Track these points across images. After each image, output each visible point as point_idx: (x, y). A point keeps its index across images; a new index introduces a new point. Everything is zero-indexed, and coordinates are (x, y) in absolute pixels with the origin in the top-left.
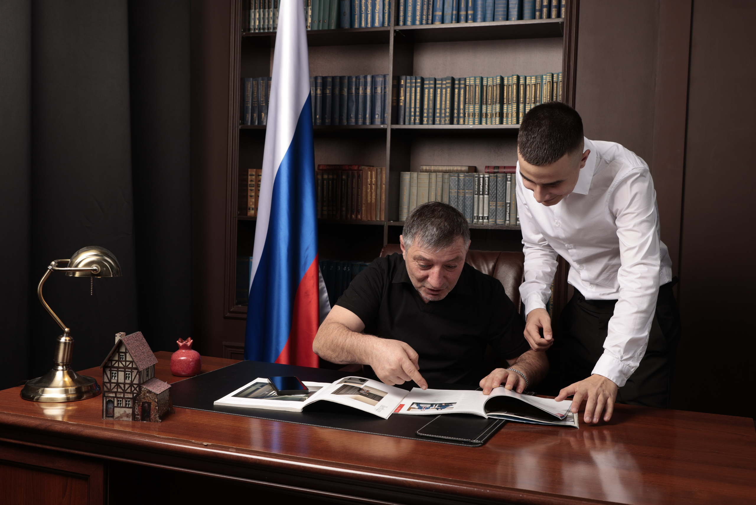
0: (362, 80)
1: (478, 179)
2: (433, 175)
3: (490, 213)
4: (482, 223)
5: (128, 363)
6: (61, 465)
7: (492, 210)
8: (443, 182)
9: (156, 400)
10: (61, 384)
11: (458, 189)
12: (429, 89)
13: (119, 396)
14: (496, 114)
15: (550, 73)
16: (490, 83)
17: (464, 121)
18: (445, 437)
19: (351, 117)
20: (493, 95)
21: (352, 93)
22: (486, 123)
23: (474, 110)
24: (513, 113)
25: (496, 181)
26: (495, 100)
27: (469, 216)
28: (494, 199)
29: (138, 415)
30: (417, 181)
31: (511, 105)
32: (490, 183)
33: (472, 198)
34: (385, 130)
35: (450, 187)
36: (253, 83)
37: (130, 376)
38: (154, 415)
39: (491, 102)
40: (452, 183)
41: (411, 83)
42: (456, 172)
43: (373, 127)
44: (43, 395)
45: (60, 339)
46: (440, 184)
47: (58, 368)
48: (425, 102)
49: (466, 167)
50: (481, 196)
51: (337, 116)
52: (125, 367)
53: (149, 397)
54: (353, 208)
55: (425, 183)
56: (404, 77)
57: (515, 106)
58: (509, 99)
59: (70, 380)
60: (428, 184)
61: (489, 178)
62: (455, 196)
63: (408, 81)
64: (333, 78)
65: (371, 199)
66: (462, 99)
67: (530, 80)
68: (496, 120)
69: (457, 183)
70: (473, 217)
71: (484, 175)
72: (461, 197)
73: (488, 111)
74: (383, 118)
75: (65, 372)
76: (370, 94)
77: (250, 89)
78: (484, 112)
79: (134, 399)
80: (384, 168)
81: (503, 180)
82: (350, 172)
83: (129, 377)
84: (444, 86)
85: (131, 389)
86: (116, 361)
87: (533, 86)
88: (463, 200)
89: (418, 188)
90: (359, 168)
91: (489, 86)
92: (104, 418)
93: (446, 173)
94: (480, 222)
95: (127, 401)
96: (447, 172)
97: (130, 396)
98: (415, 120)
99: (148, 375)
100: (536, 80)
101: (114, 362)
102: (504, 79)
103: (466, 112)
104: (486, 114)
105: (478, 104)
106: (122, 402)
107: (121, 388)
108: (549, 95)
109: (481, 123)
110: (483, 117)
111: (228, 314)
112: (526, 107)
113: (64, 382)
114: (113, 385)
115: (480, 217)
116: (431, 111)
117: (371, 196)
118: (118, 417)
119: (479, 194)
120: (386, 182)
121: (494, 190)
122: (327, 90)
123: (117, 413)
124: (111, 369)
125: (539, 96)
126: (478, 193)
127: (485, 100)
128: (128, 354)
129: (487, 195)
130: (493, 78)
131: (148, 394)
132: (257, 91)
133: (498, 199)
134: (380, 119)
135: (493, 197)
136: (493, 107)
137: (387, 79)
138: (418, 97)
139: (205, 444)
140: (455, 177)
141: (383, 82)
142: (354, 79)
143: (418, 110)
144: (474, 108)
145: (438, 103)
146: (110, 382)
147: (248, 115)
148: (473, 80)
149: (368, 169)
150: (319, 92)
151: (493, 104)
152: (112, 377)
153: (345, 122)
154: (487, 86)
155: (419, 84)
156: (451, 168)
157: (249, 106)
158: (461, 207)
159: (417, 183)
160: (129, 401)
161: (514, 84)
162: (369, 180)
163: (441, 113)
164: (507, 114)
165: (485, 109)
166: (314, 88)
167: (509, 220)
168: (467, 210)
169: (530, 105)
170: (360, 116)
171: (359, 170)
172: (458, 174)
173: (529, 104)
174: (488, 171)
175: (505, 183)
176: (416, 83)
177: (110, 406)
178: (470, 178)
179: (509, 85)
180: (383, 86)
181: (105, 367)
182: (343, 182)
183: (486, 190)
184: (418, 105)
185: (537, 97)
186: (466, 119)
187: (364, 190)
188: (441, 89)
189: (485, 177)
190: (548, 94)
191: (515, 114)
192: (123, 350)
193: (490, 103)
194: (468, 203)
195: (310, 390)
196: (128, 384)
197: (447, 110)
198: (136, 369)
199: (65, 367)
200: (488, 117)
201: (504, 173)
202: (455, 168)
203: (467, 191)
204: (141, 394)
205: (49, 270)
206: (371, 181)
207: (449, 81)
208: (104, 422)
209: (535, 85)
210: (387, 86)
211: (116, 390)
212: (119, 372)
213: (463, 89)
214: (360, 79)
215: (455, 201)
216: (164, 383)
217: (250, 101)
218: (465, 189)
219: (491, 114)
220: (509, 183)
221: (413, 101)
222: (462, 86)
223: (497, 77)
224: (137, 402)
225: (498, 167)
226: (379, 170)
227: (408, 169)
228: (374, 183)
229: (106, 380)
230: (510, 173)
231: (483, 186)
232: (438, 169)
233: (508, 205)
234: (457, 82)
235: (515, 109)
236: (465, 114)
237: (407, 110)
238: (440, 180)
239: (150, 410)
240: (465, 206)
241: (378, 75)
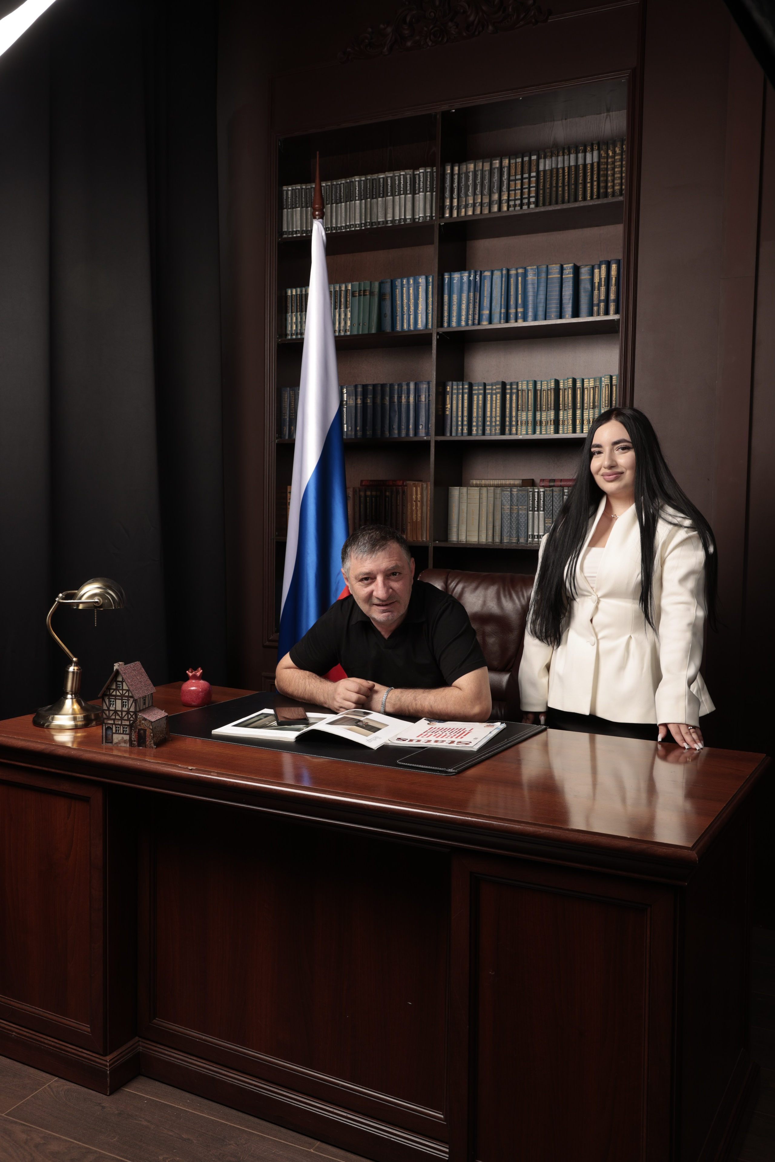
0: (405, 387)
1: (532, 494)
2: (485, 489)
5: (124, 692)
6: (65, 787)
8: (495, 498)
9: (151, 727)
10: (70, 711)
11: (511, 505)
12: (478, 395)
13: (117, 723)
14: (551, 421)
15: (608, 375)
16: (545, 387)
17: (517, 430)
18: (422, 766)
19: (393, 429)
20: (548, 401)
21: (394, 402)
23: (527, 417)
24: (568, 420)
25: (552, 496)
26: (549, 406)
27: (523, 535)
28: (550, 515)
29: (135, 741)
30: (466, 497)
31: (567, 411)
32: (545, 498)
33: (527, 515)
34: (428, 443)
35: (502, 502)
36: (290, 393)
37: (127, 704)
38: (150, 741)
39: (545, 408)
40: (504, 498)
41: (458, 389)
42: (509, 487)
43: (416, 439)
44: (53, 722)
45: (69, 669)
46: (491, 499)
47: (67, 696)
48: (474, 409)
49: (520, 480)
50: (536, 513)
51: (379, 427)
52: (122, 696)
53: (144, 724)
54: (398, 527)
55: (475, 499)
56: (450, 383)
57: (570, 412)
58: (565, 404)
59: (79, 708)
60: (478, 499)
61: (544, 492)
62: (507, 513)
63: (455, 387)
64: (374, 386)
65: (417, 517)
66: (514, 405)
67: (588, 382)
68: (550, 429)
69: (509, 498)
70: (528, 536)
72: (514, 514)
73: (543, 419)
74: (427, 428)
75: (74, 700)
76: (414, 402)
77: (287, 400)
78: (538, 419)
79: (131, 726)
80: (429, 483)
81: (559, 494)
82: (394, 488)
83: (126, 705)
84: (494, 392)
85: (128, 716)
86: (114, 690)
87: (592, 389)
88: (516, 517)
89: (468, 504)
90: (403, 483)
91: (544, 390)
92: (104, 744)
93: (498, 488)
94: (534, 541)
95: (124, 728)
96: (499, 487)
97: (127, 723)
98: (462, 429)
99: (145, 704)
100: (594, 383)
101: (112, 691)
102: (560, 383)
103: (518, 420)
104: (541, 422)
105: (531, 411)
106: (119, 729)
107: (118, 715)
108: (607, 400)
109: (534, 432)
110: (537, 425)
111: (267, 642)
112: (584, 413)
113: (73, 709)
114: (111, 713)
115: (535, 536)
116: (480, 419)
117: (417, 514)
118: (116, 743)
119: (533, 510)
120: (431, 498)
121: (550, 505)
122: (367, 399)
123: (116, 739)
124: (109, 697)
125: (598, 401)
126: (532, 509)
127: (539, 406)
128: (124, 683)
129: (542, 511)
130: (547, 382)
131: (143, 721)
132: (295, 401)
134: (424, 430)
135: (549, 513)
136: (548, 414)
137: (431, 385)
138: (466, 404)
139: (190, 768)
140: (507, 492)
141: (427, 390)
142: (396, 387)
143: (465, 419)
144: (527, 415)
145: (488, 411)
146: (109, 710)
147: (285, 427)
148: (525, 385)
149: (413, 484)
150: (359, 401)
151: (548, 410)
152: (110, 705)
153: (387, 434)
154: (541, 390)
155: (466, 391)
156: (503, 482)
157: (287, 418)
158: (515, 524)
159: (466, 499)
160: (126, 728)
161: (569, 388)
162: (414, 497)
163: (491, 422)
164: (563, 421)
165: (539, 416)
166: (354, 398)
168: (521, 528)
169: (588, 410)
170: (403, 427)
171: (403, 486)
172: (511, 489)
173: (587, 409)
174: (543, 484)
175: (561, 498)
176: (463, 389)
177: (109, 732)
178: (524, 492)
179: (565, 389)
180: (427, 394)
181: (104, 695)
182: (387, 499)
183: (541, 506)
184: (466, 413)
185: (595, 402)
186: (519, 427)
187: (409, 508)
188: (492, 394)
189: (540, 492)
190: (606, 399)
191: (570, 422)
192: (120, 679)
193: (544, 409)
194: (522, 520)
195: (311, 721)
196: (125, 711)
197: (497, 418)
198: (132, 697)
199: (73, 695)
200: (542, 425)
201: (561, 486)
202: (508, 482)
203: (520, 507)
204: (137, 722)
205: (57, 602)
206: (416, 498)
207: (499, 386)
208: (104, 748)
209: (593, 388)
210: (431, 393)
211: (114, 717)
212: (117, 700)
213: (515, 395)
214: (402, 387)
215: (508, 519)
216: (161, 711)
217: (288, 413)
218: (518, 505)
219: (545, 421)
221: (460, 409)
222: (515, 391)
223: (551, 380)
224: (133, 728)
225: (554, 481)
226: (425, 486)
227: (460, 484)
228: (419, 500)
229: (105, 708)
230: (567, 487)
231: (538, 502)
232: (489, 483)
234: (508, 387)
235: (570, 415)
236: (517, 421)
237: (454, 419)
238: (491, 495)
239: (145, 736)
240: (518, 524)
241: (421, 382)
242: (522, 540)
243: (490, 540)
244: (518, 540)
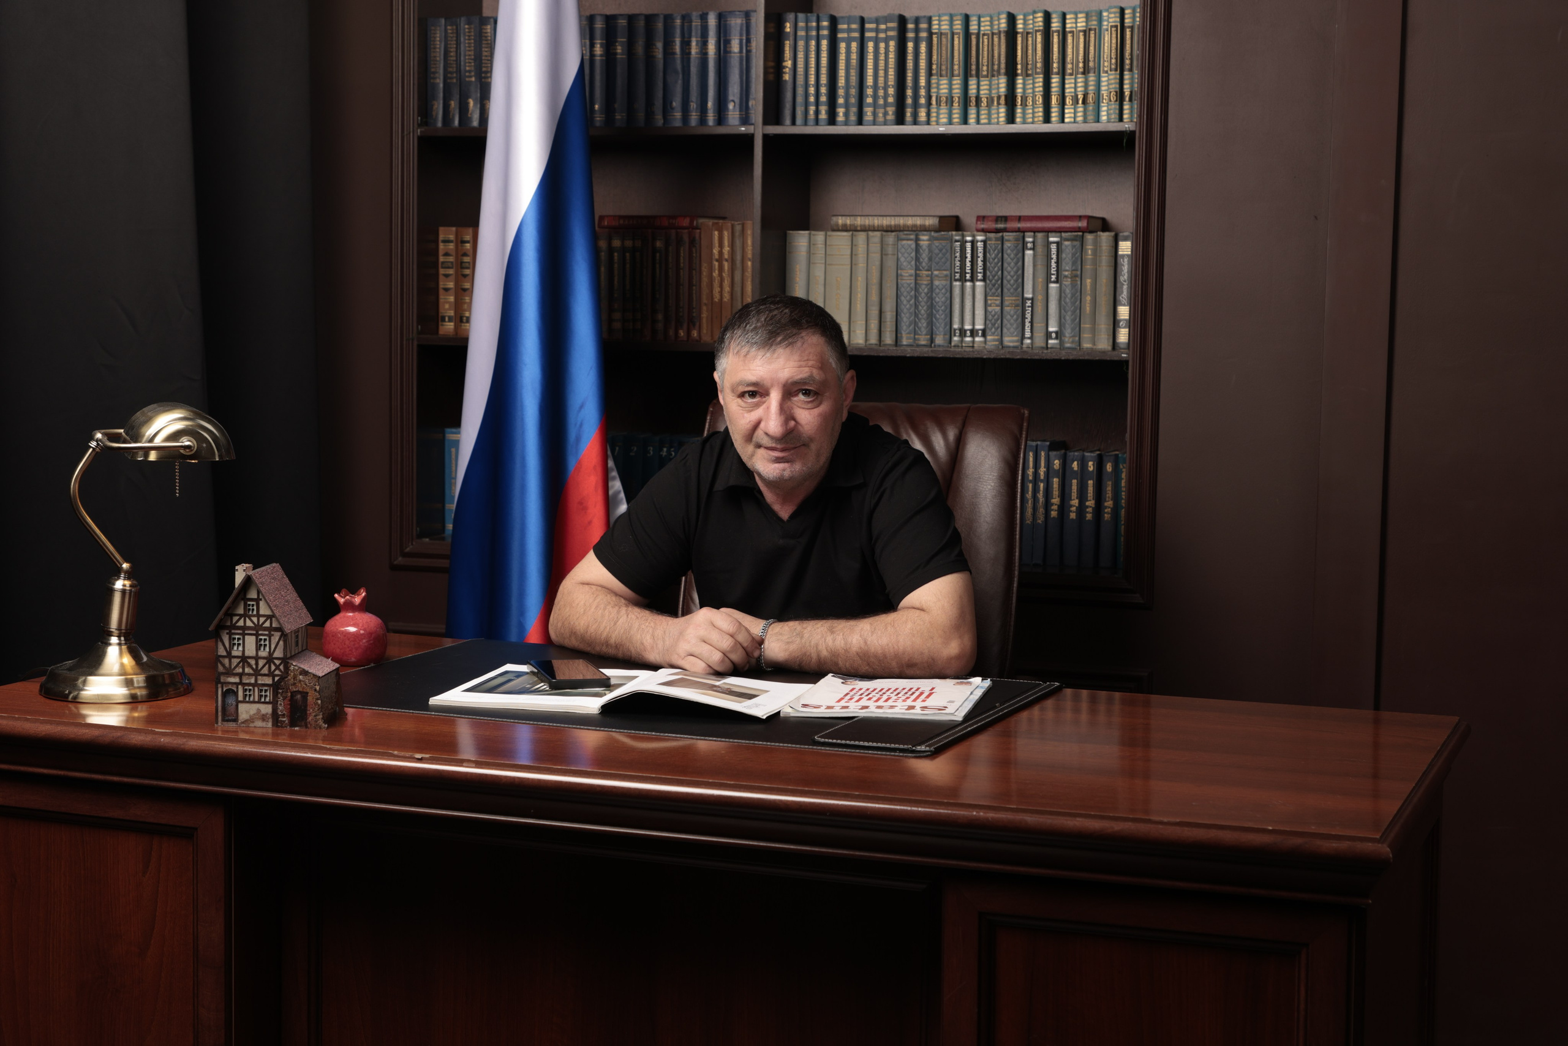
0: (696, 23)
1: (961, 245)
2: (861, 237)
3: (988, 322)
4: (971, 345)
5: (262, 620)
6: (141, 811)
7: (993, 316)
8: (883, 254)
9: (318, 688)
11: (917, 269)
12: (848, 41)
13: (247, 681)
14: (999, 97)
15: (1115, 7)
16: (985, 28)
17: (928, 115)
19: (672, 108)
20: (993, 56)
21: (674, 53)
22: (978, 122)
23: (951, 89)
24: (1036, 96)
25: (1000, 250)
26: (996, 67)
27: (941, 329)
28: (997, 290)
29: (283, 715)
30: (824, 252)
31: (1031, 78)
32: (988, 254)
33: (949, 289)
34: (749, 139)
35: (899, 263)
36: (446, 30)
37: (267, 643)
38: (315, 715)
39: (988, 71)
40: (903, 254)
41: (807, 29)
42: (912, 231)
43: (722, 130)
45: (114, 584)
46: (876, 257)
47: (109, 640)
48: (840, 71)
49: (935, 218)
50: (968, 284)
51: (640, 104)
52: (258, 628)
53: (303, 682)
54: (681, 314)
55: (843, 255)
56: (791, 16)
57: (1040, 80)
58: (1027, 64)
59: (133, 663)
60: (849, 257)
61: (985, 242)
62: (909, 285)
63: (801, 24)
64: (631, 18)
65: (721, 293)
66: (923, 64)
67: (1074, 21)
68: (998, 113)
69: (913, 254)
70: (951, 332)
71: (974, 236)
72: (924, 286)
73: (982, 92)
74: (744, 108)
75: (124, 647)
76: (715, 54)
77: (440, 45)
78: (972, 94)
79: (275, 687)
80: (749, 224)
81: (1016, 247)
82: (673, 232)
83: (265, 645)
84: (882, 35)
85: (270, 667)
86: (241, 616)
87: (1081, 34)
88: (928, 294)
89: (827, 266)
90: (691, 222)
91: (984, 35)
92: (220, 724)
93: (889, 233)
94: (966, 342)
95: (261, 691)
96: (892, 231)
97: (269, 681)
98: (817, 112)
99: (297, 644)
100: (1087, 22)
101: (235, 618)
102: (1017, 20)
103: (932, 94)
104: (978, 99)
105: (959, 76)
106: (252, 693)
107: (250, 666)
108: (1113, 56)
109: (965, 120)
110: (970, 106)
111: (400, 559)
112: (1067, 81)
113: (122, 665)
114: (235, 661)
115: (965, 331)
116: (853, 92)
117: (721, 286)
118: (246, 721)
119: (963, 279)
120: (753, 254)
121: (996, 269)
122: (617, 46)
123: (244, 712)
124: (230, 631)
125: (1095, 58)
126: (960, 276)
127: (974, 67)
128: (262, 603)
129: (981, 280)
130: (991, 18)
131: (301, 677)
132: (457, 48)
133: (1005, 290)
134: (738, 113)
135: (994, 285)
136: (993, 83)
137: (753, 20)
138: (824, 61)
139: (418, 756)
140: (909, 242)
141: (744, 28)
142: (678, 22)
143: (823, 90)
144: (950, 85)
145: (868, 74)
146: (229, 656)
147: (435, 103)
148: (947, 22)
149: (714, 224)
150: (598, 50)
151: (993, 76)
152: (232, 645)
153: (659, 120)
154: (978, 35)
155: (825, 32)
156: (901, 221)
157: (439, 84)
158: (925, 308)
159: (824, 256)
160: (266, 691)
161: (1037, 31)
162: (716, 251)
163: (875, 96)
164: (1024, 99)
165: (975, 87)
166: (587, 42)
167: (1031, 338)
168: (938, 316)
169: (1073, 77)
170: (693, 105)
171: (692, 228)
172: (917, 236)
173: (1071, 74)
174: (982, 226)
175: (1020, 255)
176: (818, 28)
177: (231, 700)
178: (944, 243)
179: (1028, 33)
180: (744, 38)
181: (221, 627)
182: (658, 255)
183: (979, 271)
184: (824, 79)
185: (1089, 61)
186: (934, 110)
187: (705, 273)
188: (877, 41)
189: (977, 241)
190: (1112, 54)
191: (1040, 100)
192: (253, 594)
193: (985, 73)
194: (940, 299)
195: (615, 681)
196: (264, 658)
197: (889, 89)
198: (277, 629)
199: (122, 638)
200: (981, 106)
201: (1019, 230)
202: (910, 221)
203: (936, 273)
204: (289, 677)
205: (91, 450)
206: (721, 253)
207: (894, 25)
208: (219, 728)
209: (1085, 31)
210: (752, 36)
211: (241, 670)
212: (246, 637)
213: (924, 43)
214: (691, 21)
215: (911, 296)
216: (325, 659)
217: (441, 71)
218: (931, 268)
219: (987, 98)
220: (1029, 253)
221: (812, 71)
222: (924, 35)
223: (999, 14)
224: (281, 691)
225: (1005, 219)
226: (738, 228)
227: (805, 223)
228: (726, 256)
229: (222, 652)
230: (1031, 231)
231: (972, 262)
232: (871, 223)
233: (1029, 303)
234: (911, 26)
235: (1039, 87)
236: (929, 98)
237: (800, 91)
238: (875, 247)
239: (306, 706)
240: (931, 307)
241: (731, 12)
242: (939, 340)
243: (873, 340)
244: (932, 340)
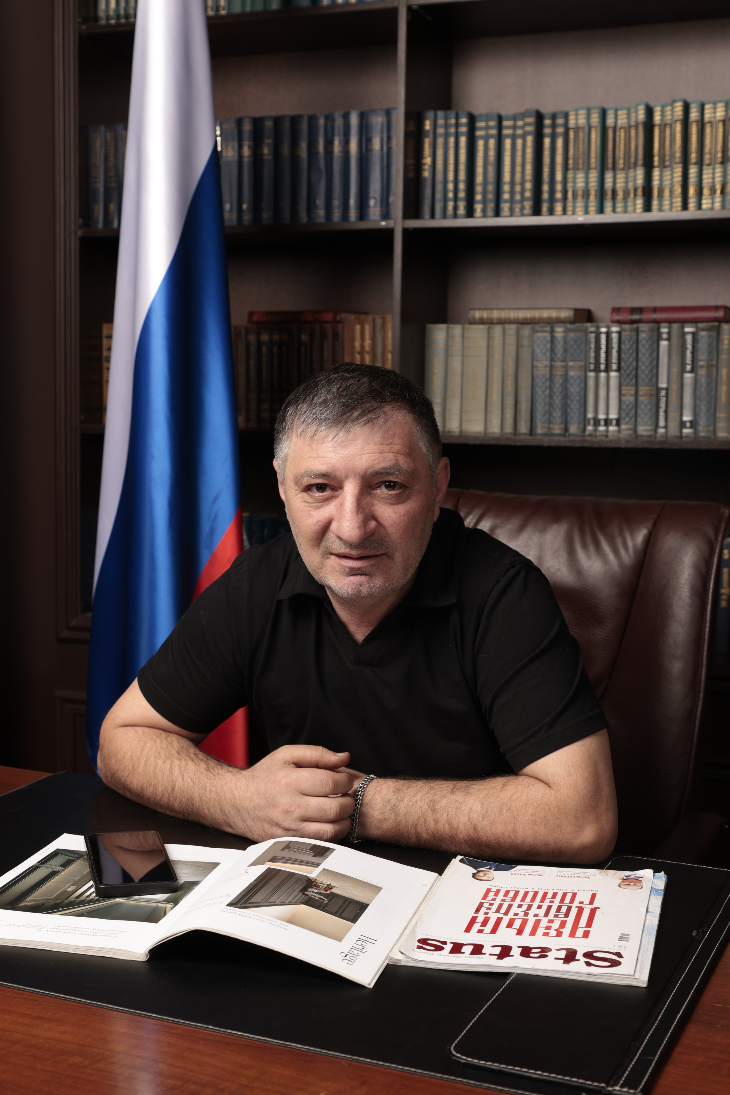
0: (339, 122)
1: (596, 336)
2: (498, 329)
3: (622, 412)
4: (605, 433)
7: (627, 406)
8: (519, 345)
11: (552, 360)
12: (486, 138)
14: (636, 190)
16: (622, 121)
17: (565, 207)
19: (316, 206)
20: (630, 149)
21: (317, 153)
22: (614, 212)
23: (587, 183)
24: (674, 186)
25: (635, 341)
26: (632, 160)
27: (575, 419)
28: (631, 380)
30: (461, 345)
31: (668, 169)
32: (623, 346)
33: (583, 380)
34: (389, 233)
35: (535, 355)
36: (106, 136)
39: (624, 164)
40: (538, 346)
41: (446, 126)
42: (547, 323)
43: (363, 225)
46: (511, 349)
48: (478, 168)
49: (570, 311)
51: (286, 202)
55: (479, 347)
56: (431, 114)
57: (678, 170)
58: (665, 155)
60: (485, 349)
61: (619, 333)
62: (544, 375)
63: (441, 122)
64: (277, 121)
66: (559, 159)
67: (712, 110)
68: (635, 205)
69: (548, 346)
70: (585, 422)
71: (608, 327)
72: (558, 377)
73: (618, 185)
74: (384, 204)
76: (358, 152)
77: (101, 151)
78: (608, 187)
80: (389, 318)
81: (651, 338)
82: (318, 326)
84: (519, 132)
87: (720, 123)
88: (562, 384)
89: (465, 358)
90: (335, 317)
91: (621, 128)
93: (525, 326)
94: (600, 431)
96: (528, 323)
98: (456, 208)
102: (655, 112)
103: (568, 189)
104: (614, 192)
105: (595, 168)
109: (601, 210)
110: (606, 199)
111: (66, 632)
112: (704, 172)
115: (599, 420)
116: (491, 188)
119: (597, 370)
120: (393, 346)
121: (631, 360)
122: (263, 147)
126: (595, 367)
127: (610, 161)
129: (615, 371)
130: (629, 110)
133: (640, 381)
134: (379, 209)
135: (628, 375)
136: (630, 175)
137: (394, 118)
138: (463, 157)
140: (545, 334)
141: (385, 126)
142: (322, 122)
143: (462, 186)
144: (587, 178)
145: (506, 170)
147: (96, 206)
148: (584, 117)
149: (356, 319)
150: (246, 152)
151: (629, 168)
153: (303, 217)
154: (615, 128)
155: (464, 129)
156: (536, 314)
157: (100, 188)
158: (559, 398)
159: (461, 348)
161: (676, 121)
162: (357, 344)
163: (512, 193)
164: (661, 191)
165: (611, 180)
166: (236, 145)
167: (666, 427)
168: (572, 406)
169: (711, 167)
170: (336, 203)
171: (335, 322)
172: (552, 328)
173: (709, 165)
174: (617, 318)
175: (655, 346)
176: (457, 125)
178: (579, 334)
179: (666, 125)
180: (385, 136)
182: (303, 348)
183: (613, 361)
184: (462, 175)
186: (570, 204)
188: (514, 138)
191: (678, 190)
193: (621, 166)
194: (574, 389)
197: (527, 184)
200: (617, 199)
201: (654, 321)
202: (545, 314)
203: (571, 364)
206: (362, 346)
207: (531, 120)
209: (723, 121)
210: (393, 134)
213: (561, 138)
214: (333, 121)
215: (546, 387)
217: (102, 176)
218: (566, 359)
219: (623, 191)
220: (664, 343)
221: (451, 167)
222: (560, 130)
223: (637, 105)
225: (640, 310)
226: (379, 321)
227: (443, 318)
228: (367, 349)
230: (666, 322)
231: (607, 352)
232: (507, 316)
233: (663, 393)
234: (547, 122)
235: (677, 177)
236: (565, 192)
237: (439, 187)
238: (511, 340)
240: (566, 397)
241: (373, 111)
242: (573, 429)
243: (509, 429)
244: (566, 429)
